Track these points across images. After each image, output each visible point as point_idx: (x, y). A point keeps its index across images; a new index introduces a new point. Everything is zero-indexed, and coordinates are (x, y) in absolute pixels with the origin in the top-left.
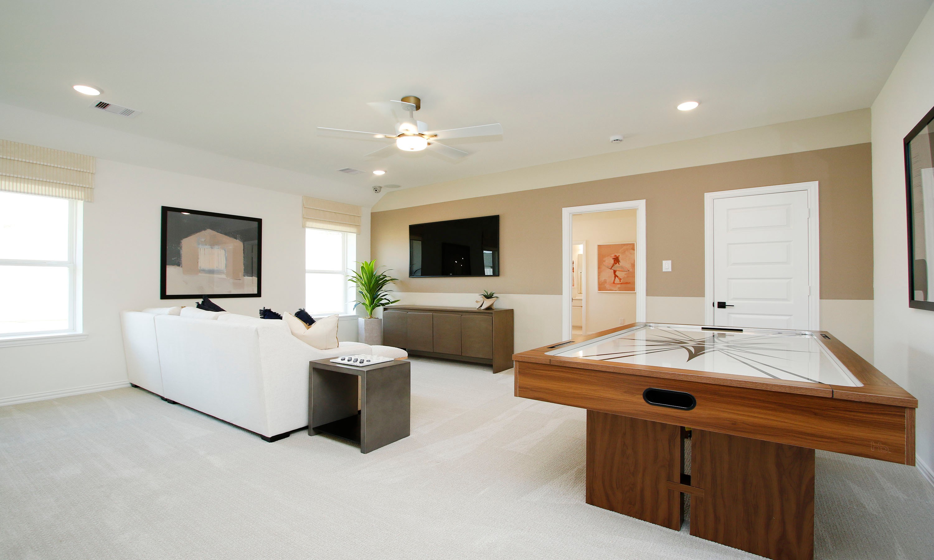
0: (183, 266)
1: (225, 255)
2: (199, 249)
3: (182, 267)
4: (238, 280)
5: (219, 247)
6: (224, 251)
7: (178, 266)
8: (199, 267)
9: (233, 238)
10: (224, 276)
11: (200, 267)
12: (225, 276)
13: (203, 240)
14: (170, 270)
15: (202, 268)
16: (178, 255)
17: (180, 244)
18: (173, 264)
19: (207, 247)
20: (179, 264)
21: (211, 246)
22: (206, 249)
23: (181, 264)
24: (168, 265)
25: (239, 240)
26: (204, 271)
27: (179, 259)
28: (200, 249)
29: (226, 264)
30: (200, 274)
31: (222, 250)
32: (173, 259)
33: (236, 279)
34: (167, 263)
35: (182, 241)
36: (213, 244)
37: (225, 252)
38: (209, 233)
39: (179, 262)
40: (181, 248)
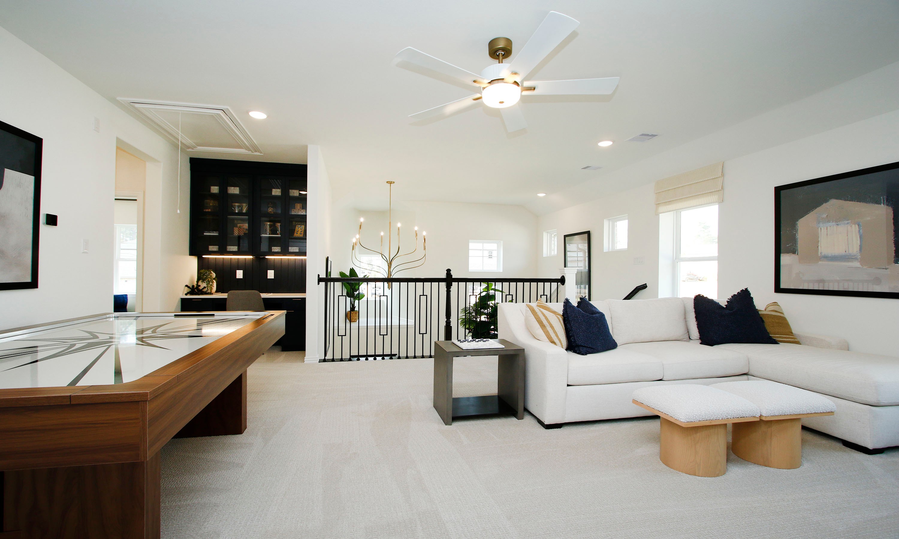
0: (799, 253)
1: (859, 231)
2: (819, 229)
3: (797, 254)
4: (883, 269)
5: (848, 222)
6: (857, 226)
7: (793, 254)
8: (819, 253)
9: (872, 203)
10: (857, 264)
11: (821, 253)
12: (859, 263)
13: (825, 216)
14: (785, 259)
15: (823, 254)
16: (794, 240)
17: (795, 227)
18: (788, 252)
19: (830, 224)
20: (794, 251)
21: (836, 222)
22: (829, 228)
23: (797, 251)
24: (783, 253)
25: (884, 204)
26: (827, 258)
27: (795, 245)
28: (821, 228)
29: (860, 246)
30: (820, 262)
31: (853, 226)
32: (788, 246)
33: (880, 268)
34: (782, 251)
35: (797, 222)
36: (839, 219)
37: (859, 228)
38: (833, 205)
39: (794, 249)
40: (797, 231)
